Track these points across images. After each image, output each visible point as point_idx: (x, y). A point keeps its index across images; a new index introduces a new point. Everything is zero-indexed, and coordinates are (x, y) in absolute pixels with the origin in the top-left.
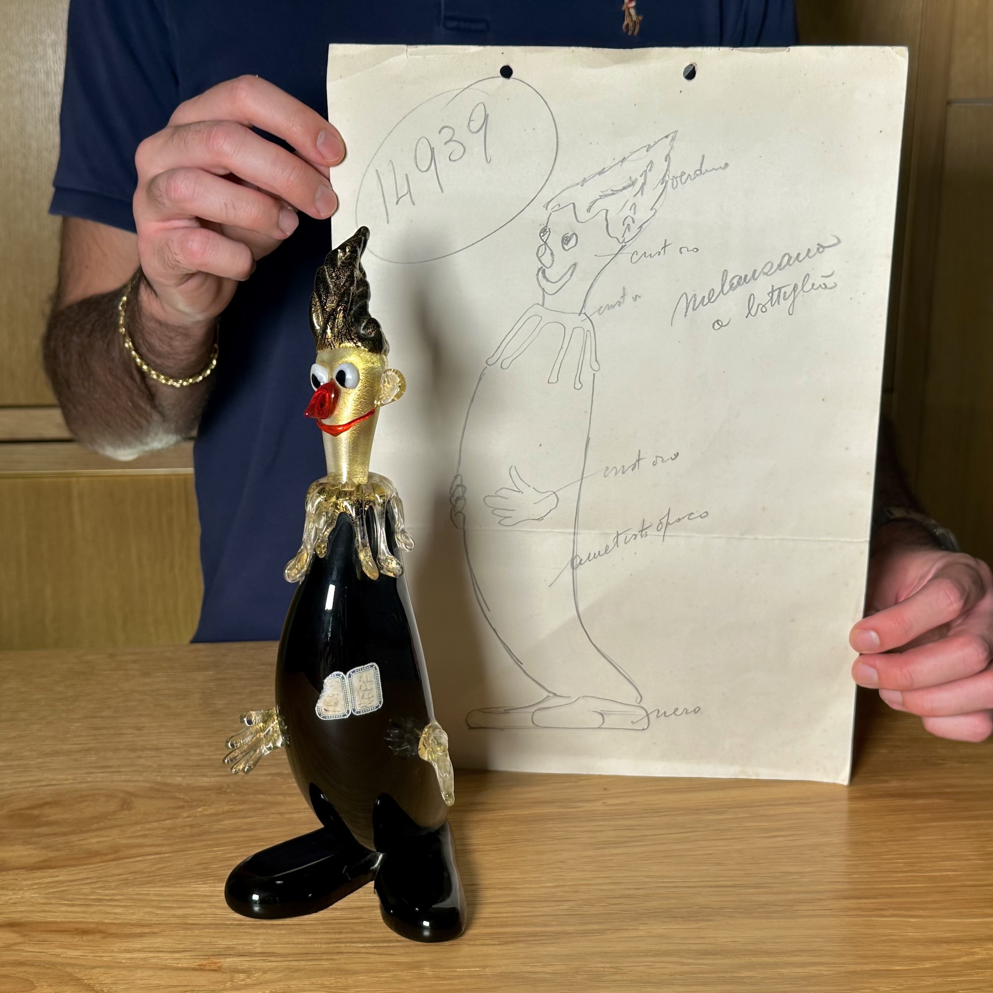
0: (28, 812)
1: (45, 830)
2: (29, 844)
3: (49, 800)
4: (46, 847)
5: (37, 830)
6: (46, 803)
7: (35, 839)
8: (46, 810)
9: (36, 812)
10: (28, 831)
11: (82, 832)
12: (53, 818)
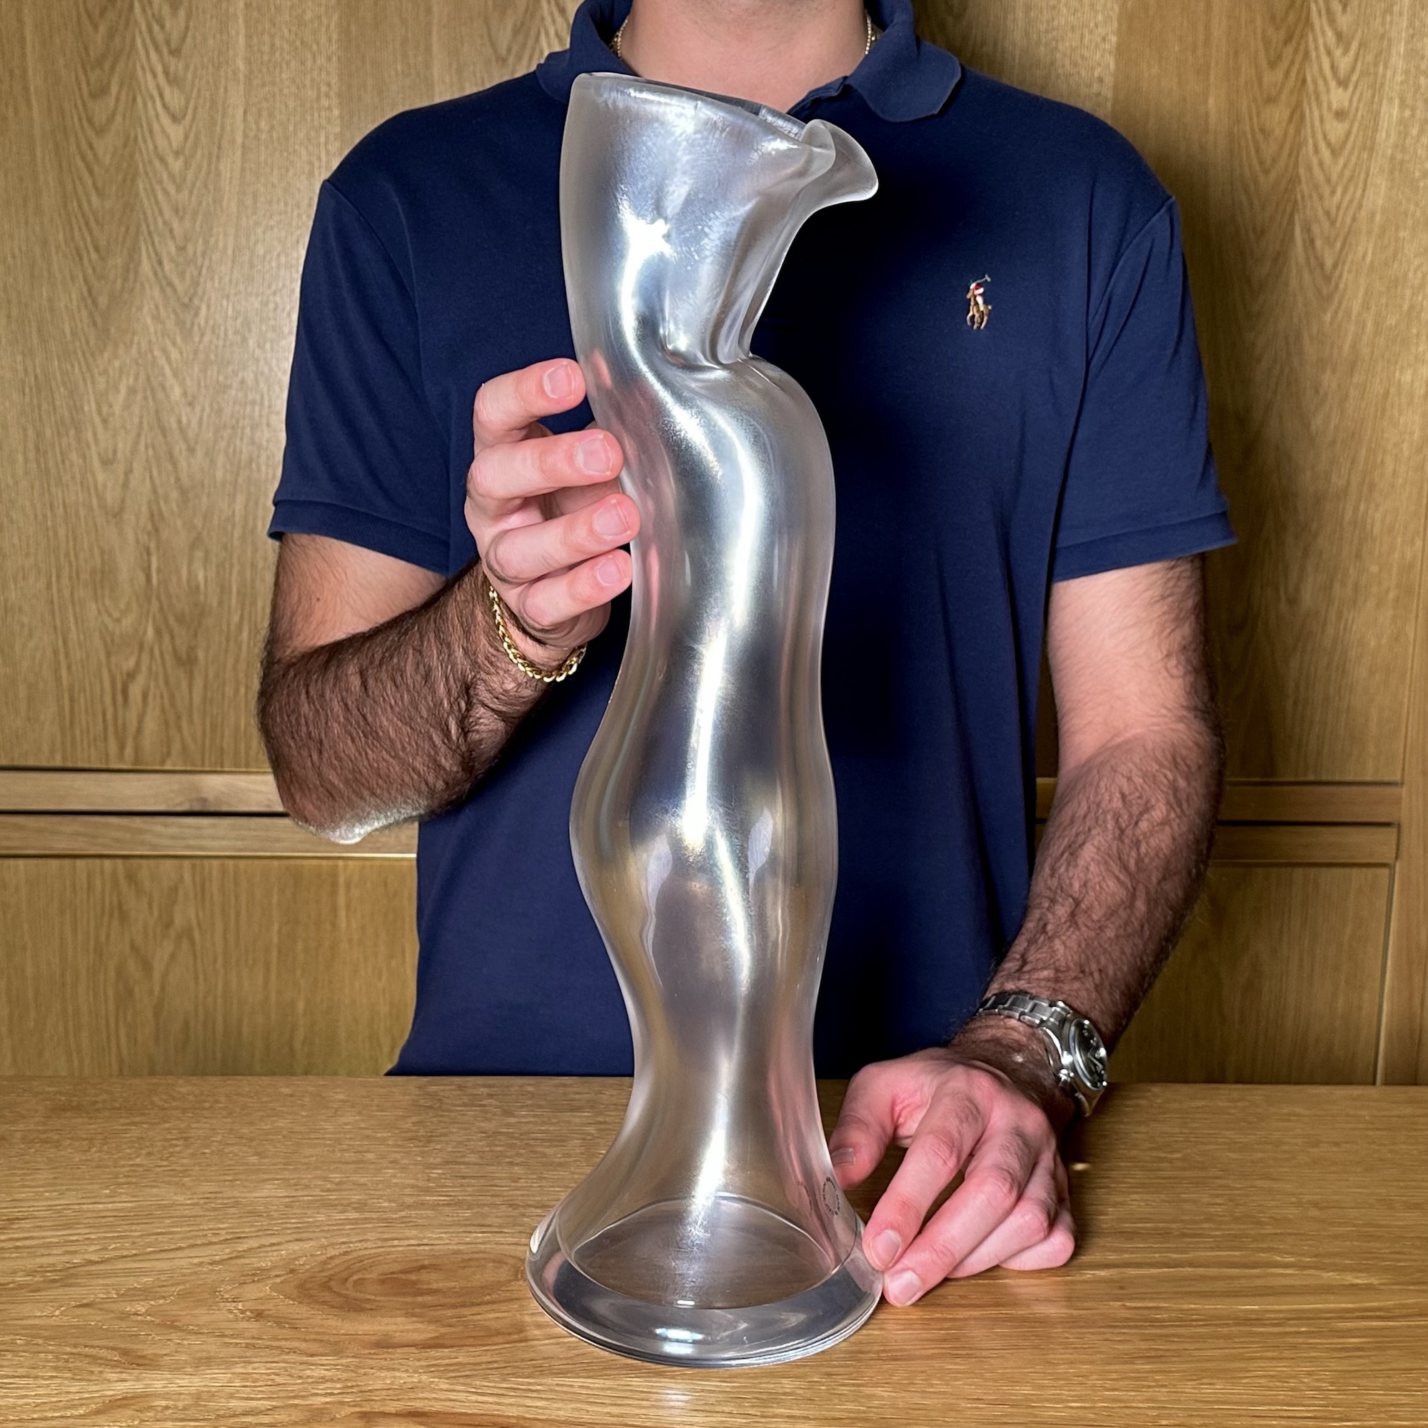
0: (403, 1276)
1: (428, 1299)
2: (413, 1316)
3: (426, 1263)
4: (434, 1321)
5: (420, 1299)
6: (423, 1267)
7: (417, 1310)
8: (424, 1276)
9: (413, 1277)
10: (409, 1299)
11: (473, 1304)
12: (434, 1286)
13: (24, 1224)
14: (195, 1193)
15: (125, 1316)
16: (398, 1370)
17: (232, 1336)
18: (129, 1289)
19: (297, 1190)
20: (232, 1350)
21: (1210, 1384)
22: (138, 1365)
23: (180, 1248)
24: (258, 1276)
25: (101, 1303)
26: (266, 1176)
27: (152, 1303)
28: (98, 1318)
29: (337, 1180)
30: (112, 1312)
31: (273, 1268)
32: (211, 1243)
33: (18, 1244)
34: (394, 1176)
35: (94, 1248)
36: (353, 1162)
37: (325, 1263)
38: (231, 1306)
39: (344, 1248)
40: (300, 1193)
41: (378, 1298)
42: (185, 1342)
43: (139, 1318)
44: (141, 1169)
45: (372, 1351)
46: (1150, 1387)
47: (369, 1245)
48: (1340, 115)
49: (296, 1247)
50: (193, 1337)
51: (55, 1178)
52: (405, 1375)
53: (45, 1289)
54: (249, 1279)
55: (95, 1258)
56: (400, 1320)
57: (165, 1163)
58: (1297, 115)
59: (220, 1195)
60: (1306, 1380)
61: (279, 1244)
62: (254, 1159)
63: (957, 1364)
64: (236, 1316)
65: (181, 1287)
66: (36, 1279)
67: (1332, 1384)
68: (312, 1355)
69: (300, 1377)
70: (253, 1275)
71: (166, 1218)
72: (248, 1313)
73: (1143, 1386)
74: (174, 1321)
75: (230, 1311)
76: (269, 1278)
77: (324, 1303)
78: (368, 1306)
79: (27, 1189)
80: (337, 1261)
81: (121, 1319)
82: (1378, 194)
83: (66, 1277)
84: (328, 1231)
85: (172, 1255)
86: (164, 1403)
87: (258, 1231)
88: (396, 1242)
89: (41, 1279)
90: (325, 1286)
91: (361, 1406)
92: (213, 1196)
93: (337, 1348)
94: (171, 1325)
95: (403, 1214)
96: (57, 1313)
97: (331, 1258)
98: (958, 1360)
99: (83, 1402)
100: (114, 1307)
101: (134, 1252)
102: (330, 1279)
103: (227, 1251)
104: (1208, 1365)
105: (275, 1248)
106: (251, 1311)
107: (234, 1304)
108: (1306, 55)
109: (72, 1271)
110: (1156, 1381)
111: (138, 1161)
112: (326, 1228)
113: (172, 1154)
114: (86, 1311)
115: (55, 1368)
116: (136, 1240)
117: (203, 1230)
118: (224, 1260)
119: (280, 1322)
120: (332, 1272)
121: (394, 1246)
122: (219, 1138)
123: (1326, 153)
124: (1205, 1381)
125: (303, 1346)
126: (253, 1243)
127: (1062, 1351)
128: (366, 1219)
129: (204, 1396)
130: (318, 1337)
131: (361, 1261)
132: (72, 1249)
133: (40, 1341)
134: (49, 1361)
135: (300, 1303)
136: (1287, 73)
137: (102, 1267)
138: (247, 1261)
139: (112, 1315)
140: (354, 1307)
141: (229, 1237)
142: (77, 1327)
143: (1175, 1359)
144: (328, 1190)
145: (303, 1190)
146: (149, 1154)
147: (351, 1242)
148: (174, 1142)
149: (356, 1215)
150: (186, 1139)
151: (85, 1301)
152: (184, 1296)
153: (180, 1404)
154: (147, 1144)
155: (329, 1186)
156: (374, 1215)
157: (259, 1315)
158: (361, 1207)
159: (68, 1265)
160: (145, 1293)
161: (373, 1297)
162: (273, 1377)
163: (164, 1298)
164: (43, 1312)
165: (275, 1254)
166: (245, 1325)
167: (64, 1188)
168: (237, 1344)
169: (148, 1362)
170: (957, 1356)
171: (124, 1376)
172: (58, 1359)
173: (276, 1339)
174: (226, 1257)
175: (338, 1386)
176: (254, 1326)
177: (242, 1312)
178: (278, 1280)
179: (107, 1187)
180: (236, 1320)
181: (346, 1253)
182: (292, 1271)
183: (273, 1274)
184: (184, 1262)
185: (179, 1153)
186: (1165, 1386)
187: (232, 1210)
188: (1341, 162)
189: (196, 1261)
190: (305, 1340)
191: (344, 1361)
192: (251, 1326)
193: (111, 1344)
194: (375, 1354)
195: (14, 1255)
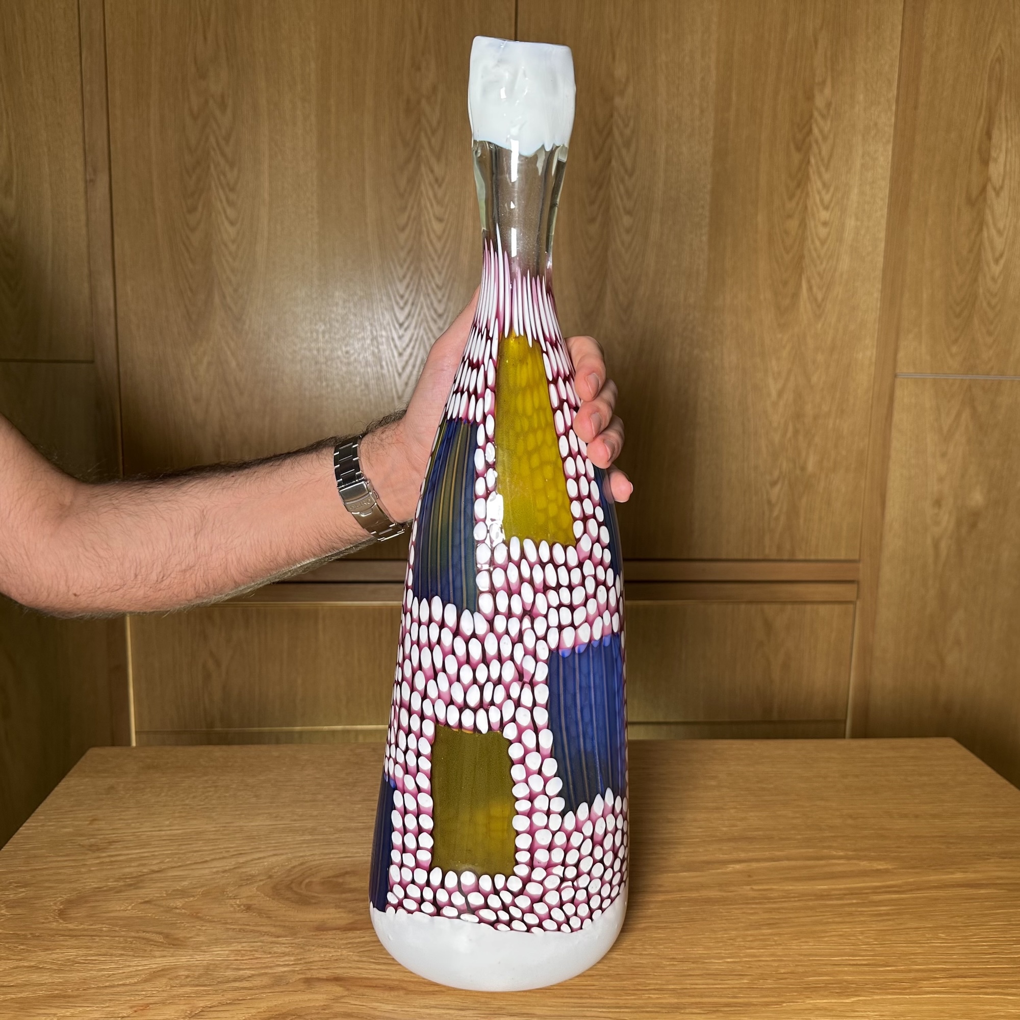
0: (335, 880)
1: (349, 895)
2: (340, 907)
3: (349, 869)
4: (352, 911)
5: (344, 896)
7: (342, 904)
8: (348, 879)
9: (340, 880)
10: (337, 896)
12: (353, 886)
13: (118, 846)
14: (217, 824)
15: (169, 910)
16: (329, 947)
17: (231, 924)
18: (174, 890)
19: (277, 820)
20: (230, 933)
21: (806, 942)
22: (173, 945)
23: (206, 862)
24: (249, 880)
25: (156, 900)
26: (260, 812)
27: (186, 900)
28: (154, 912)
29: (301, 813)
30: (162, 906)
31: (259, 875)
32: (224, 858)
33: (113, 859)
34: (333, 810)
35: (155, 862)
36: (310, 801)
37: (290, 870)
38: (232, 902)
39: (301, 860)
40: (279, 822)
41: (320, 895)
42: (204, 928)
43: (178, 911)
44: (188, 807)
45: (314, 933)
46: (772, 945)
47: (317, 858)
48: (825, 224)
49: (274, 859)
50: (208, 924)
51: (139, 814)
52: (333, 950)
53: (124, 891)
54: (244, 883)
55: (155, 868)
56: (332, 910)
57: (202, 803)
58: (803, 224)
59: (232, 825)
60: (861, 938)
61: (264, 858)
62: (253, 800)
63: (659, 933)
64: (235, 909)
65: (204, 889)
66: (120, 884)
67: (876, 939)
68: (278, 937)
69: (270, 953)
70: (247, 879)
71: (200, 840)
72: (242, 907)
73: (768, 945)
74: (197, 913)
75: (232, 906)
76: (256, 882)
77: (288, 899)
78: (313, 901)
79: (122, 821)
80: (297, 870)
81: (167, 912)
82: (845, 264)
83: (137, 882)
84: (294, 848)
85: (200, 866)
86: (186, 973)
87: (252, 849)
88: (332, 856)
89: (123, 884)
90: (289, 887)
91: (305, 974)
92: (227, 825)
93: (292, 931)
94: (196, 916)
95: (337, 836)
96: (130, 908)
97: (294, 867)
98: (659, 931)
99: (138, 973)
100: (164, 903)
101: (179, 864)
102: (292, 883)
103: (233, 863)
104: (804, 929)
105: (261, 861)
106: (244, 906)
107: (234, 901)
108: (807, 194)
109: (141, 878)
110: (775, 941)
111: (187, 802)
112: (292, 846)
113: (207, 797)
114: (147, 906)
115: (123, 948)
116: (181, 856)
117: (220, 849)
118: (230, 870)
119: (261, 912)
120: (293, 877)
121: (330, 858)
122: (234, 786)
123: (818, 243)
124: (803, 940)
125: (273, 930)
126: (249, 858)
127: (719, 922)
128: (315, 839)
129: (211, 968)
130: (282, 924)
131: (311, 869)
132: (144, 862)
133: (117, 929)
134: (120, 943)
135: (273, 899)
136: (798, 204)
137: (159, 875)
138: (244, 870)
139: (162, 909)
140: (304, 901)
141: (235, 853)
142: (140, 918)
143: (784, 925)
144: (295, 820)
145: (280, 820)
146: (194, 797)
147: (305, 856)
148: (209, 789)
149: (310, 837)
150: (216, 787)
151: (147, 899)
152: (205, 894)
153: (197, 973)
154: (194, 790)
155: (296, 817)
156: (320, 837)
157: (248, 908)
158: (313, 831)
159: (140, 874)
160: (183, 893)
161: (316, 895)
162: (254, 953)
163: (193, 896)
164: (121, 907)
165: (262, 864)
166: (239, 915)
167: (144, 820)
168: (234, 929)
169: (179, 943)
170: (658, 928)
171: (165, 953)
172: (126, 942)
173: (257, 925)
174: (232, 867)
175: (292, 958)
176: (246, 915)
177: (239, 906)
178: (261, 883)
179: (168, 819)
180: (235, 912)
181: (302, 864)
182: (270, 877)
183: (259, 878)
184: (207, 871)
185: (211, 796)
186: (780, 945)
187: (237, 835)
188: (826, 247)
189: (215, 870)
190: (275, 926)
191: (297, 941)
192: (243, 916)
193: (159, 930)
194: (315, 935)
195: (109, 867)
